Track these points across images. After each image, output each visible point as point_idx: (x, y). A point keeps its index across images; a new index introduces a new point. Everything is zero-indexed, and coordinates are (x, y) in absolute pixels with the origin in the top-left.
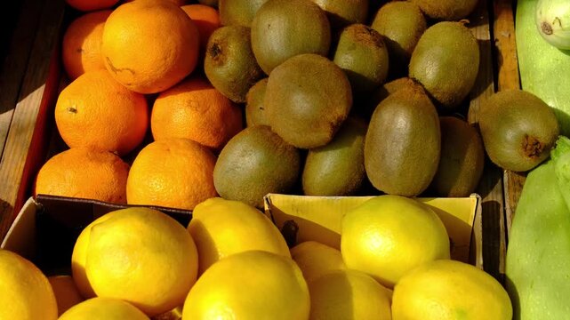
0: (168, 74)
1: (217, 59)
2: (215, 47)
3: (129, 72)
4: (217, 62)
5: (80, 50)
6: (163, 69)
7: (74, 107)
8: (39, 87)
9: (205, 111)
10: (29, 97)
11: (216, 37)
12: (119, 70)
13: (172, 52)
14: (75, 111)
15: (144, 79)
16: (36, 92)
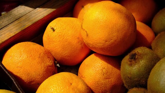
0: (102, 49)
1: (130, 61)
2: (135, 55)
3: (86, 33)
4: (129, 63)
5: (83, 7)
6: (101, 45)
7: (55, 28)
8: (53, 8)
9: (107, 79)
10: (45, 9)
11: (139, 50)
12: (83, 29)
13: (112, 41)
14: (54, 30)
15: (90, 42)
16: (49, 9)
